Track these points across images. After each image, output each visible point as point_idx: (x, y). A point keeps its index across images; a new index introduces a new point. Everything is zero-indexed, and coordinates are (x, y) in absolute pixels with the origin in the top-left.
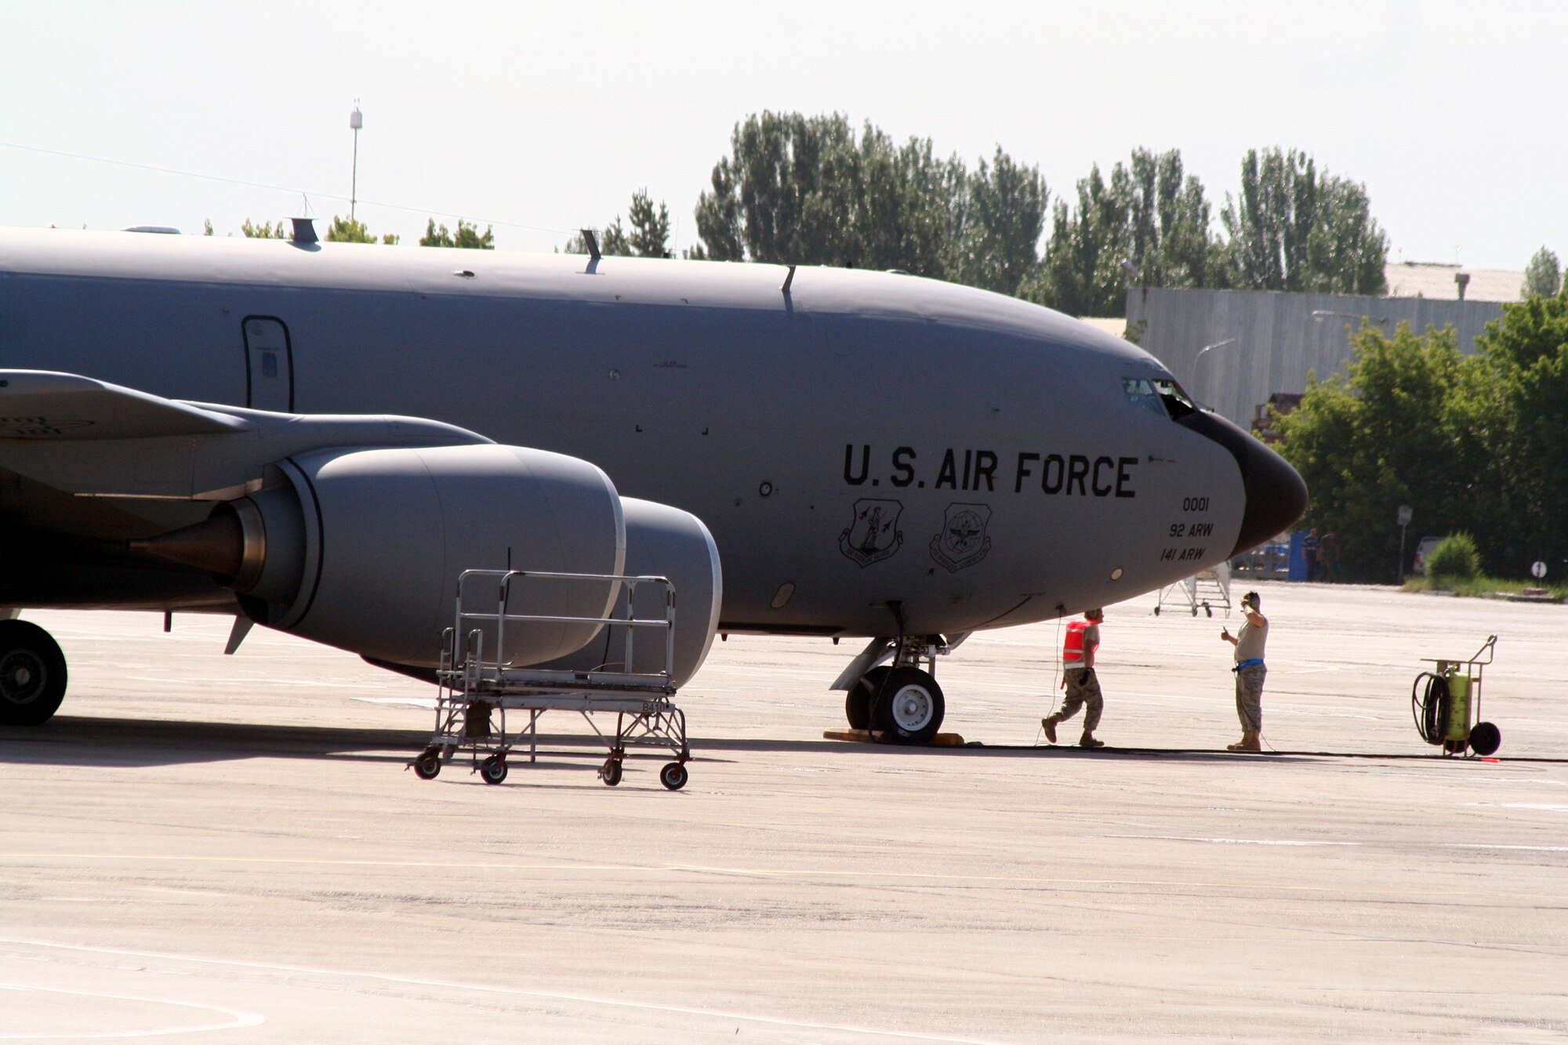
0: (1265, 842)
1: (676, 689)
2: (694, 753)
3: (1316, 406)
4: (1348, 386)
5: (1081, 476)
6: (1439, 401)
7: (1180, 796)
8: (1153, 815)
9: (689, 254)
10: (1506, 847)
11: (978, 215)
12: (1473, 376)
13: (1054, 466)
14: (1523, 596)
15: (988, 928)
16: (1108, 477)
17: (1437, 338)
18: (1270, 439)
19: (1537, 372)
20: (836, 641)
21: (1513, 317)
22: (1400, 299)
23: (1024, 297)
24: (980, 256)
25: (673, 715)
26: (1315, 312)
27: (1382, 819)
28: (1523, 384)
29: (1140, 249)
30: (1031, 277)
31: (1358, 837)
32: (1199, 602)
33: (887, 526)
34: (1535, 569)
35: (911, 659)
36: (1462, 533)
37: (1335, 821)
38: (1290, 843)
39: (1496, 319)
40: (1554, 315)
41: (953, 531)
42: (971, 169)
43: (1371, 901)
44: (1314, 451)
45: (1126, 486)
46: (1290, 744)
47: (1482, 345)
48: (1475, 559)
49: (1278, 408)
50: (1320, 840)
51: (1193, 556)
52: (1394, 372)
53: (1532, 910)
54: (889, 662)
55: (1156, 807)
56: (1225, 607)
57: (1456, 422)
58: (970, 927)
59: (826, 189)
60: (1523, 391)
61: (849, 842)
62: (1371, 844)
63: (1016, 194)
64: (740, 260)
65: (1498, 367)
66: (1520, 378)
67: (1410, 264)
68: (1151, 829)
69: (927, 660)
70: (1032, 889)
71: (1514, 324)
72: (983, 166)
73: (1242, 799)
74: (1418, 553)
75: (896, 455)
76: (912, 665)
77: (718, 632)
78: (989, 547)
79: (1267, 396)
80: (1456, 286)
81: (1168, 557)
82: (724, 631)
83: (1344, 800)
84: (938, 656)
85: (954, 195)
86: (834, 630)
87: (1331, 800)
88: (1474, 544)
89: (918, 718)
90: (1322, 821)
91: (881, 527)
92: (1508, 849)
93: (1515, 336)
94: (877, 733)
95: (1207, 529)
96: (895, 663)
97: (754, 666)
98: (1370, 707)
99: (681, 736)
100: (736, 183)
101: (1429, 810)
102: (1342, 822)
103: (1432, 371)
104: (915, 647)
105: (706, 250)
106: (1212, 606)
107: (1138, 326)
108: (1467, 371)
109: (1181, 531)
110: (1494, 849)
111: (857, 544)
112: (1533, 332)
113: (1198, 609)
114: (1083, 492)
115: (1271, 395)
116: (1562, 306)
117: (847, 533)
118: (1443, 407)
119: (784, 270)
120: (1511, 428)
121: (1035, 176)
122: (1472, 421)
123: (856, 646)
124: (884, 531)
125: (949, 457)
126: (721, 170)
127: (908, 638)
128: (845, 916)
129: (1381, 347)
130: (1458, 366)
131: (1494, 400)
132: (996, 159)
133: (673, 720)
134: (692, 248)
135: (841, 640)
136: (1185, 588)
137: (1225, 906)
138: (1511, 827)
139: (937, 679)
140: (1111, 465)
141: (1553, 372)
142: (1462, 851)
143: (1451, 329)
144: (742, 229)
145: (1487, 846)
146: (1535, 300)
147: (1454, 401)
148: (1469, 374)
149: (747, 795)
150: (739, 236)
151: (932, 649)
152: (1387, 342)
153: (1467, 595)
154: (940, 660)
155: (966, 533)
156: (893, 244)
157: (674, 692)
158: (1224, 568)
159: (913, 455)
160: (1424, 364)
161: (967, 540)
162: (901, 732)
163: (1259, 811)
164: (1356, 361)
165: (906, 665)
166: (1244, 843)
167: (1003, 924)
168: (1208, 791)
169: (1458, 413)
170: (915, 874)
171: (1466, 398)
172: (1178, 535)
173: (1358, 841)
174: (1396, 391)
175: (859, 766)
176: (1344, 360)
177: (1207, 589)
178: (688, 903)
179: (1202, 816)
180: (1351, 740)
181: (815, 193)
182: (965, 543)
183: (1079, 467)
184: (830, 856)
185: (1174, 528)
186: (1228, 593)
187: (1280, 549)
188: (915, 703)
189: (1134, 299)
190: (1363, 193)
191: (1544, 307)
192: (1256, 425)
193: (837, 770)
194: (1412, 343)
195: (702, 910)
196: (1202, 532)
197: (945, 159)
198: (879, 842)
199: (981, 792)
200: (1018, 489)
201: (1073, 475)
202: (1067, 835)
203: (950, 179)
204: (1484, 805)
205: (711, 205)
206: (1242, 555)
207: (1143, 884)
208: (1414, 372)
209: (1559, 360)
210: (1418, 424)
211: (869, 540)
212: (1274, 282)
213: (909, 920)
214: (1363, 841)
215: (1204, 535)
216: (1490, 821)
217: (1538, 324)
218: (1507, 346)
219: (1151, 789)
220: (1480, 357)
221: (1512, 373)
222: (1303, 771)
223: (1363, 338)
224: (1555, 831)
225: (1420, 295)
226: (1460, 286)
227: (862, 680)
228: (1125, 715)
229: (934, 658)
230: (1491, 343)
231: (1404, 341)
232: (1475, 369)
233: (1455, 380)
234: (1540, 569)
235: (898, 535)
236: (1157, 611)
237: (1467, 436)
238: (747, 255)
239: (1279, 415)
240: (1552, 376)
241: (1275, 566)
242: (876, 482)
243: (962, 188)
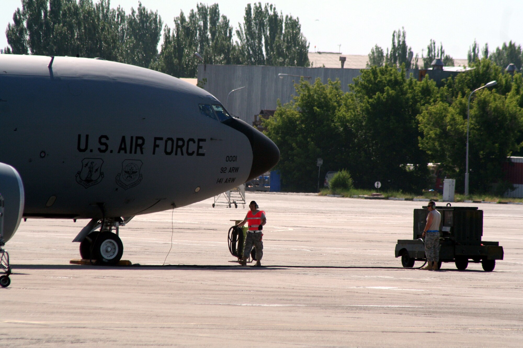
0: (265, 305)
1: (4, 243)
2: (13, 271)
3: (281, 115)
4: (294, 106)
5: (181, 147)
6: (334, 112)
7: (227, 286)
8: (216, 294)
9: (4, 51)
10: (369, 306)
11: (131, 33)
12: (348, 101)
13: (170, 143)
14: (371, 197)
15: (145, 345)
16: (193, 147)
17: (332, 85)
18: (261, 130)
19: (375, 99)
20: (75, 221)
21: (365, 75)
22: (315, 68)
23: (152, 68)
24: (132, 52)
25: (3, 254)
26: (280, 74)
27: (315, 294)
28: (369, 104)
29: (202, 48)
30: (155, 60)
31: (305, 302)
32: (232, 201)
33: (97, 170)
34: (376, 185)
35: (108, 228)
36: (344, 170)
37: (295, 296)
38: (276, 305)
39: (358, 76)
40: (383, 74)
41: (126, 172)
42: (128, 13)
43: (312, 330)
44: (280, 135)
45: (201, 151)
46: (273, 262)
47: (352, 88)
48: (350, 181)
49: (264, 117)
50: (288, 304)
51: (231, 181)
52: (314, 100)
53: (381, 333)
54: (98, 230)
55: (217, 291)
56: (243, 203)
57: (341, 122)
58: (137, 345)
59: (64, 22)
60: (370, 108)
61: (83, 308)
62: (311, 305)
63: (148, 24)
64: (27, 54)
65: (359, 97)
66: (368, 102)
67: (320, 53)
68: (215, 300)
69: (115, 228)
70: (164, 328)
71: (365, 78)
72: (133, 12)
73: (254, 287)
74: (326, 178)
75: (100, 138)
76: (109, 231)
77: (22, 218)
78: (141, 179)
79: (259, 111)
80: (340, 62)
81: (220, 182)
82: (26, 217)
83: (298, 286)
84: (120, 227)
85: (120, 24)
86: (74, 216)
87: (293, 286)
88: (349, 174)
89: (111, 254)
90: (289, 295)
91: (94, 170)
92: (370, 307)
93: (366, 84)
94: (93, 261)
95: (237, 170)
96: (101, 230)
97: (38, 232)
98: (307, 246)
99: (7, 263)
100: (24, 19)
101: (335, 290)
102: (298, 296)
103: (331, 99)
104: (110, 223)
105: (11, 50)
106: (237, 203)
107: (203, 81)
108: (346, 99)
109: (225, 170)
110: (364, 307)
111: (84, 179)
112: (373, 81)
113: (232, 204)
114: (182, 154)
115: (261, 110)
116: (386, 70)
117: (79, 173)
118: (336, 115)
119: (49, 59)
120: (364, 124)
121: (156, 16)
122: (348, 121)
123: (84, 222)
124: (95, 172)
125: (123, 139)
126: (17, 14)
127: (107, 219)
128: (82, 341)
129: (309, 90)
130: (342, 97)
131: (357, 112)
132: (139, 9)
133: (3, 257)
134: (5, 48)
135: (77, 220)
136: (226, 195)
137: (248, 334)
138: (371, 297)
139: (120, 237)
140: (194, 142)
141: (383, 99)
142: (350, 308)
143: (338, 81)
144: (27, 40)
145: (360, 305)
146: (374, 68)
147: (340, 112)
148: (346, 100)
149: (37, 289)
150: (26, 43)
151: (117, 223)
152: (311, 87)
153: (347, 197)
154: (121, 228)
155: (132, 173)
156: (94, 46)
157: (3, 244)
158: (242, 186)
159: (107, 138)
160: (327, 96)
161: (132, 175)
162: (104, 260)
163: (261, 291)
164: (298, 96)
165: (106, 231)
166: (255, 306)
167: (152, 343)
168: (239, 283)
169: (341, 117)
170: (112, 322)
171: (345, 111)
172: (224, 172)
173: (305, 304)
174: (315, 108)
175: (86, 276)
176: (292, 95)
177: (235, 195)
178: (12, 337)
179: (237, 294)
180: (300, 260)
181: (59, 24)
182: (131, 177)
183: (180, 143)
184: (75, 315)
185: (222, 169)
186: (244, 197)
187: (266, 178)
188: (110, 247)
189: (200, 70)
190: (298, 22)
191: (378, 71)
192: (255, 124)
193: (76, 277)
194: (322, 87)
195: (18, 340)
196: (234, 171)
197: (116, 9)
198: (96, 308)
199: (141, 286)
200: (154, 153)
201: (178, 146)
202: (179, 303)
203: (118, 18)
204: (358, 288)
205: (13, 29)
206: (250, 181)
207: (213, 325)
208: (323, 100)
209: (385, 94)
210: (325, 122)
211: (89, 176)
212: (260, 61)
213: (111, 343)
214: (307, 304)
215: (235, 171)
216: (361, 294)
217: (375, 78)
218: (362, 88)
219: (214, 283)
220: (351, 93)
221: (365, 100)
222: (280, 274)
223: (300, 85)
224: (389, 299)
225: (324, 66)
226: (342, 62)
227: (87, 237)
228: (202, 251)
229: (118, 227)
230: (355, 87)
231: (318, 87)
232: (349, 98)
233: (340, 103)
234: (378, 185)
235: (102, 174)
236: (214, 205)
237: (346, 127)
238: (29, 52)
239: (265, 120)
240: (382, 101)
241: (264, 185)
242: (91, 151)
243: (124, 22)
